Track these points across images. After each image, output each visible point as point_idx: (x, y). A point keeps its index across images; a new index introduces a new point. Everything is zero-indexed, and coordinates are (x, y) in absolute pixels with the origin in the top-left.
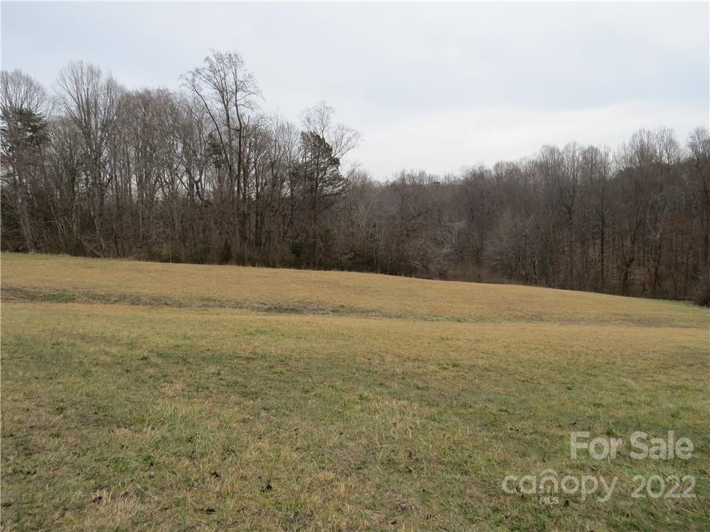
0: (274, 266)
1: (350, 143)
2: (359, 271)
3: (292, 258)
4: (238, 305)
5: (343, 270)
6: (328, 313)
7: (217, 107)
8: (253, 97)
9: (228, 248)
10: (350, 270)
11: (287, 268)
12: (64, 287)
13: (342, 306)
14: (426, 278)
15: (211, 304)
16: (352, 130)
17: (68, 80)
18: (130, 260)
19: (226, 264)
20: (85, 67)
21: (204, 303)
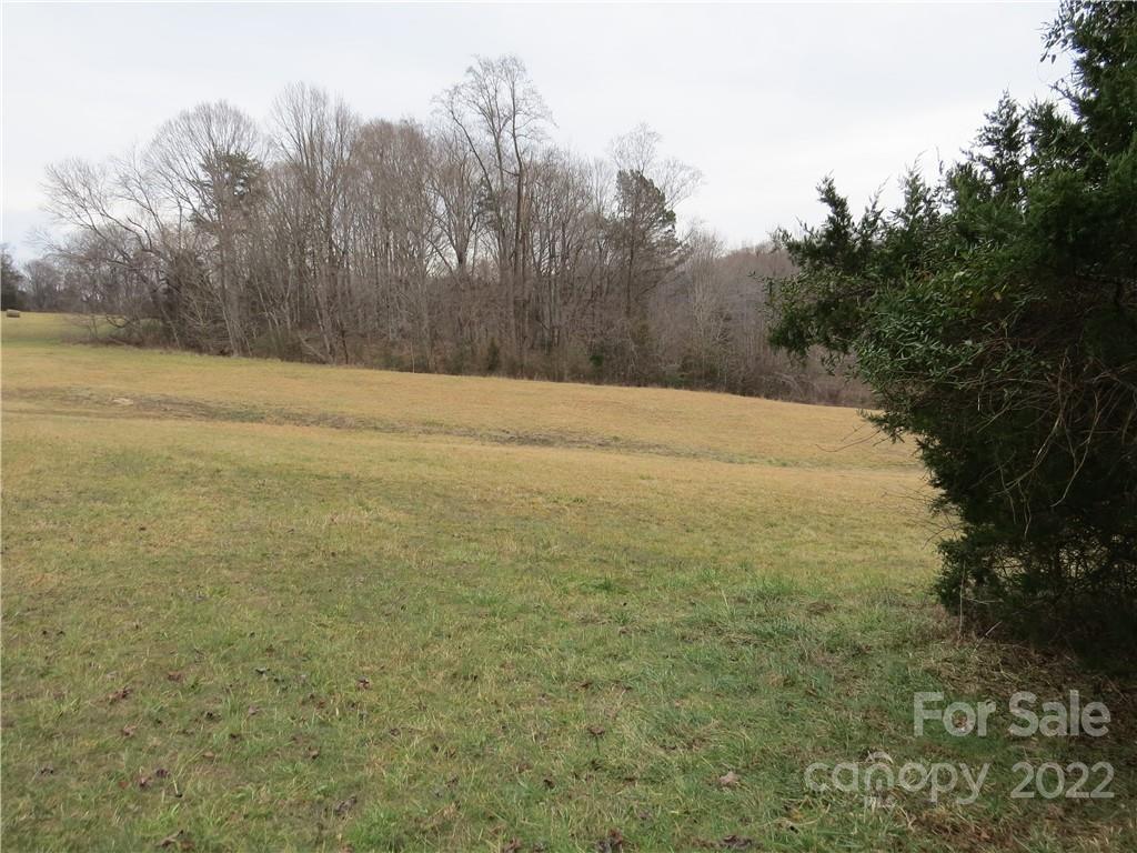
0: (560, 379)
1: (684, 188)
2: (692, 390)
3: (587, 366)
4: (470, 433)
5: (666, 386)
6: (587, 447)
7: (484, 139)
8: (540, 123)
9: (494, 351)
10: (678, 386)
11: (580, 382)
12: (255, 402)
13: (616, 439)
14: (803, 402)
15: (435, 429)
16: (689, 168)
17: (285, 112)
18: (359, 368)
19: (491, 375)
20: (307, 89)
21: (427, 427)
